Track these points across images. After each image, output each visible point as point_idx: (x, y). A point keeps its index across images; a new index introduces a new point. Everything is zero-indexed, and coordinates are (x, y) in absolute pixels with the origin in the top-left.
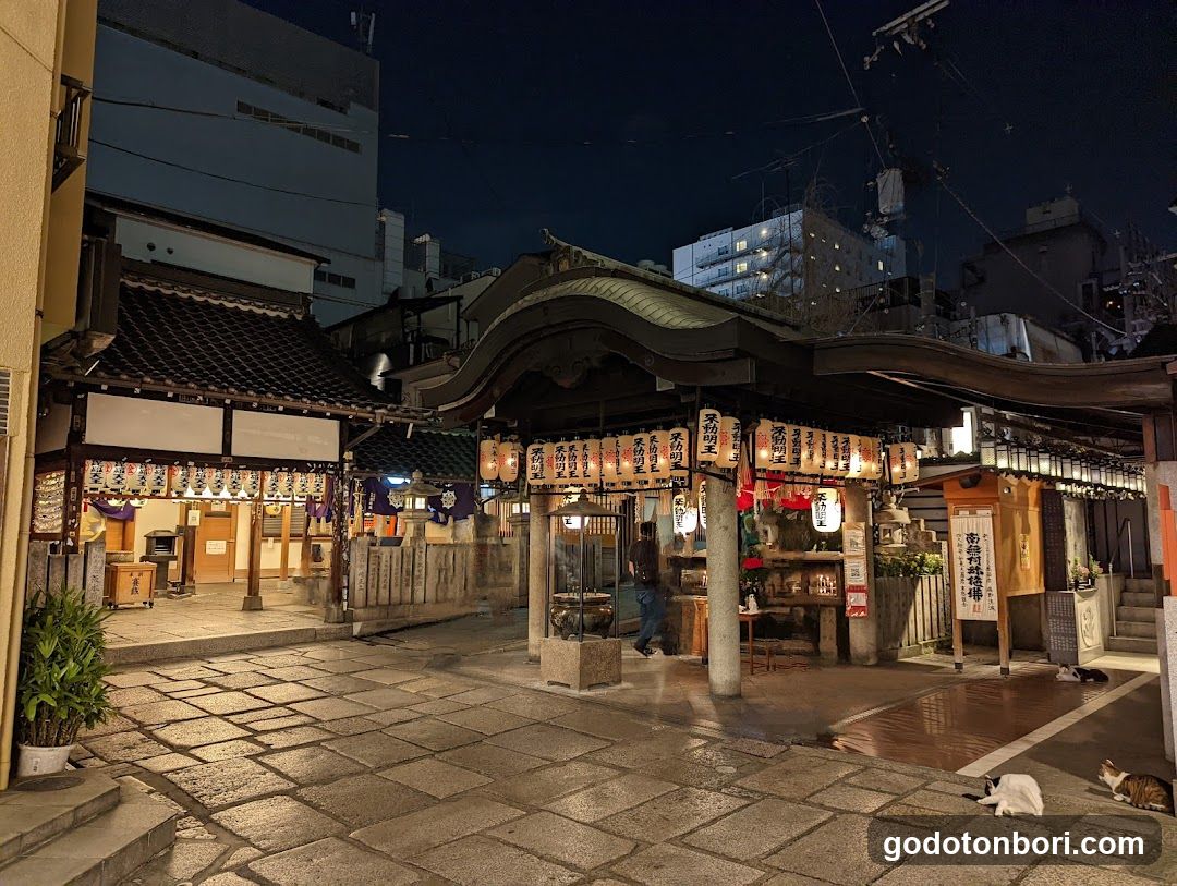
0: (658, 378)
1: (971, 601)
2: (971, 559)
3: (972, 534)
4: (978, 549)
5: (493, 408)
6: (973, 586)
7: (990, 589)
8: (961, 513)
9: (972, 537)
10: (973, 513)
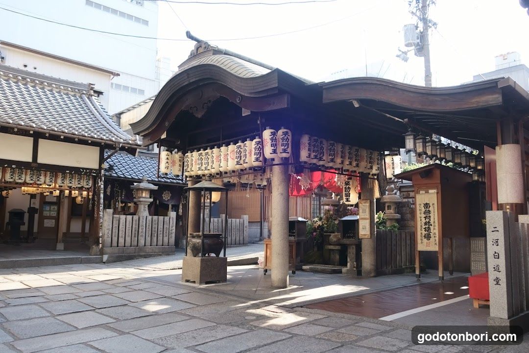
0: (243, 109)
1: (425, 240)
2: (425, 218)
3: (427, 204)
4: (429, 212)
5: (165, 132)
6: (427, 232)
7: (435, 234)
8: (421, 192)
9: (427, 205)
10: (427, 192)
